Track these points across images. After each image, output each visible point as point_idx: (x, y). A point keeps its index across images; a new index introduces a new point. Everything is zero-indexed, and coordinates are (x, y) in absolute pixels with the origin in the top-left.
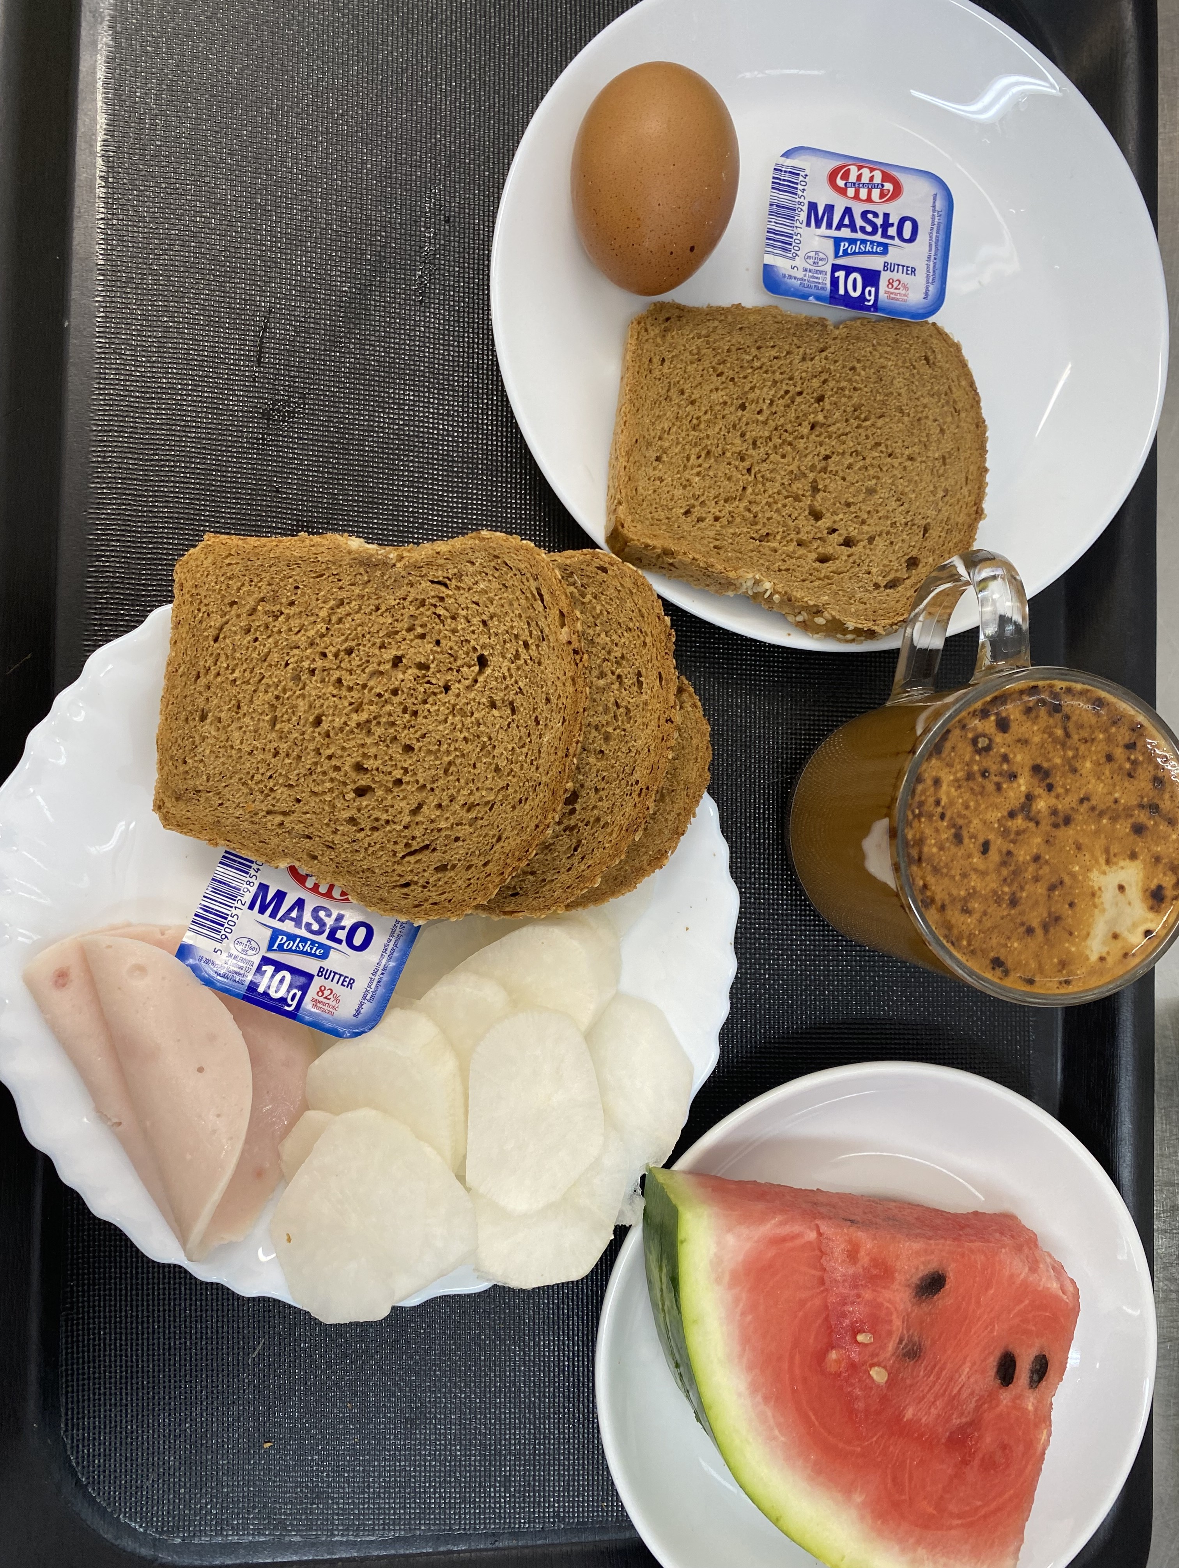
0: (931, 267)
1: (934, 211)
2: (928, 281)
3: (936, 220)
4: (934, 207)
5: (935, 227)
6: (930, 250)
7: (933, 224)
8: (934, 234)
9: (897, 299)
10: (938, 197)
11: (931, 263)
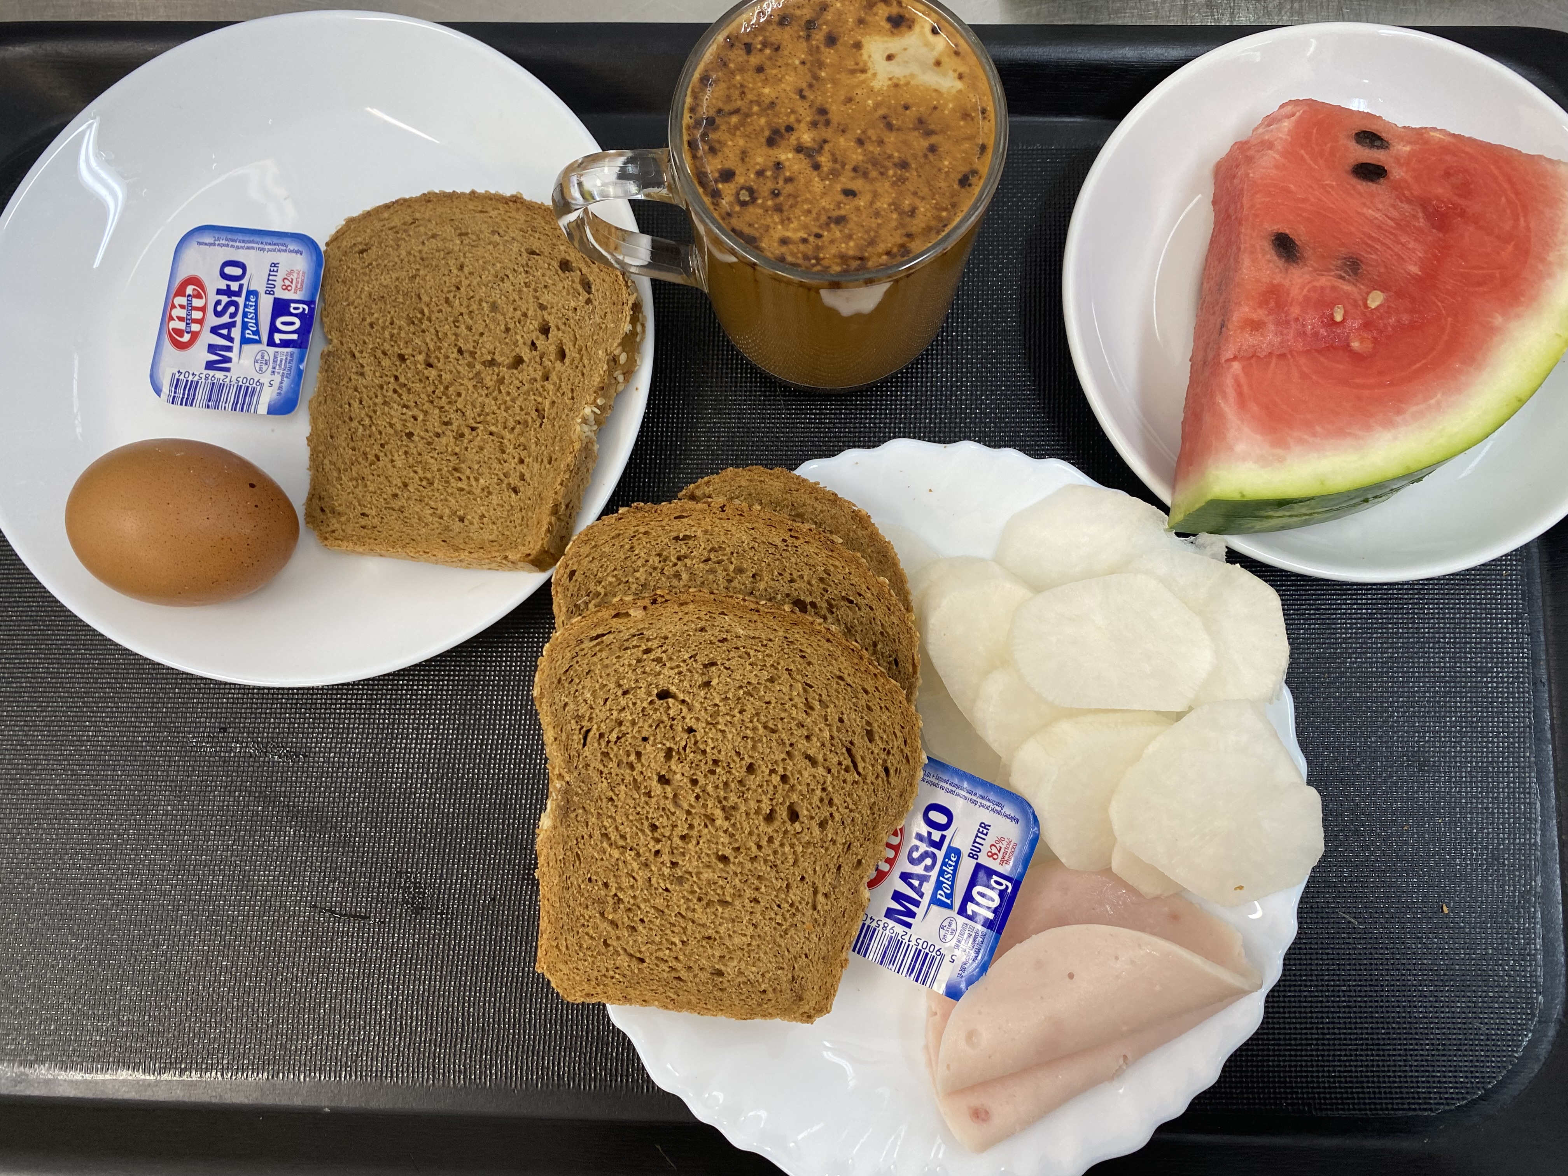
0: (270, 247)
1: (214, 244)
2: (285, 251)
3: (224, 242)
4: (210, 244)
5: (231, 243)
6: (253, 248)
7: (227, 246)
8: (238, 244)
9: (303, 281)
10: (201, 240)
11: (267, 247)
